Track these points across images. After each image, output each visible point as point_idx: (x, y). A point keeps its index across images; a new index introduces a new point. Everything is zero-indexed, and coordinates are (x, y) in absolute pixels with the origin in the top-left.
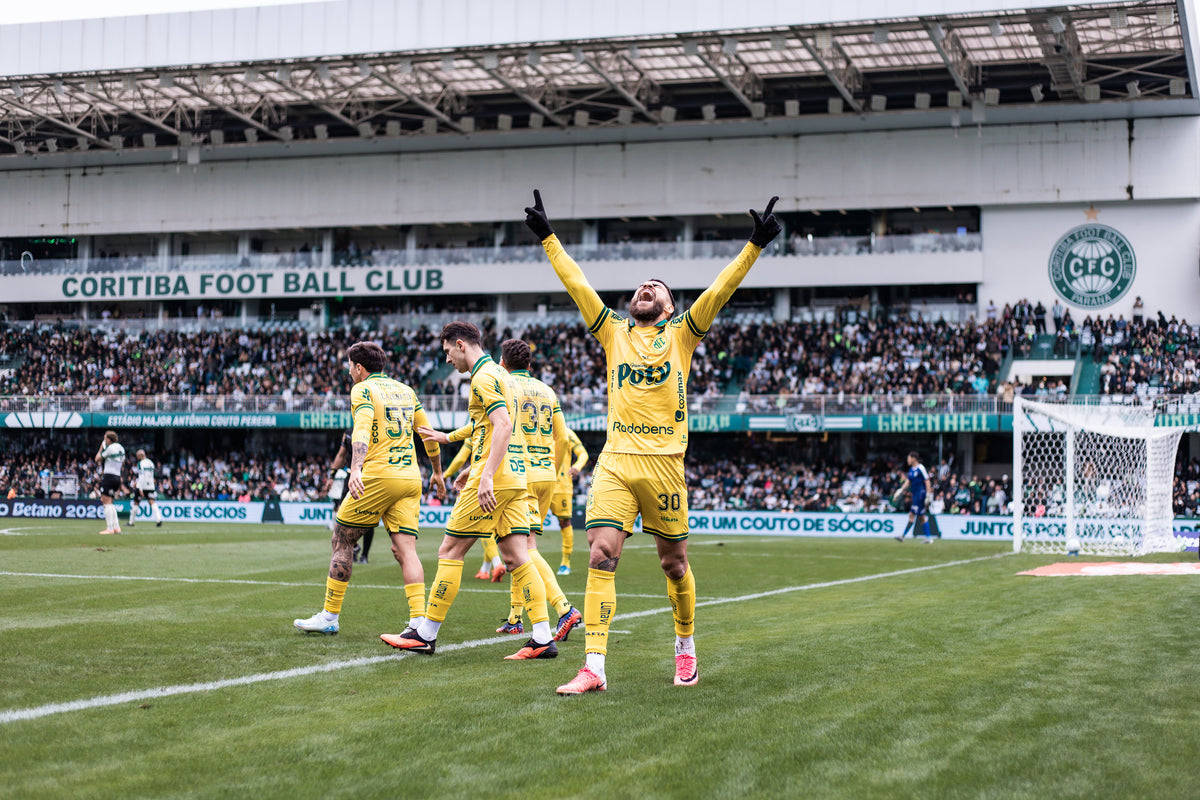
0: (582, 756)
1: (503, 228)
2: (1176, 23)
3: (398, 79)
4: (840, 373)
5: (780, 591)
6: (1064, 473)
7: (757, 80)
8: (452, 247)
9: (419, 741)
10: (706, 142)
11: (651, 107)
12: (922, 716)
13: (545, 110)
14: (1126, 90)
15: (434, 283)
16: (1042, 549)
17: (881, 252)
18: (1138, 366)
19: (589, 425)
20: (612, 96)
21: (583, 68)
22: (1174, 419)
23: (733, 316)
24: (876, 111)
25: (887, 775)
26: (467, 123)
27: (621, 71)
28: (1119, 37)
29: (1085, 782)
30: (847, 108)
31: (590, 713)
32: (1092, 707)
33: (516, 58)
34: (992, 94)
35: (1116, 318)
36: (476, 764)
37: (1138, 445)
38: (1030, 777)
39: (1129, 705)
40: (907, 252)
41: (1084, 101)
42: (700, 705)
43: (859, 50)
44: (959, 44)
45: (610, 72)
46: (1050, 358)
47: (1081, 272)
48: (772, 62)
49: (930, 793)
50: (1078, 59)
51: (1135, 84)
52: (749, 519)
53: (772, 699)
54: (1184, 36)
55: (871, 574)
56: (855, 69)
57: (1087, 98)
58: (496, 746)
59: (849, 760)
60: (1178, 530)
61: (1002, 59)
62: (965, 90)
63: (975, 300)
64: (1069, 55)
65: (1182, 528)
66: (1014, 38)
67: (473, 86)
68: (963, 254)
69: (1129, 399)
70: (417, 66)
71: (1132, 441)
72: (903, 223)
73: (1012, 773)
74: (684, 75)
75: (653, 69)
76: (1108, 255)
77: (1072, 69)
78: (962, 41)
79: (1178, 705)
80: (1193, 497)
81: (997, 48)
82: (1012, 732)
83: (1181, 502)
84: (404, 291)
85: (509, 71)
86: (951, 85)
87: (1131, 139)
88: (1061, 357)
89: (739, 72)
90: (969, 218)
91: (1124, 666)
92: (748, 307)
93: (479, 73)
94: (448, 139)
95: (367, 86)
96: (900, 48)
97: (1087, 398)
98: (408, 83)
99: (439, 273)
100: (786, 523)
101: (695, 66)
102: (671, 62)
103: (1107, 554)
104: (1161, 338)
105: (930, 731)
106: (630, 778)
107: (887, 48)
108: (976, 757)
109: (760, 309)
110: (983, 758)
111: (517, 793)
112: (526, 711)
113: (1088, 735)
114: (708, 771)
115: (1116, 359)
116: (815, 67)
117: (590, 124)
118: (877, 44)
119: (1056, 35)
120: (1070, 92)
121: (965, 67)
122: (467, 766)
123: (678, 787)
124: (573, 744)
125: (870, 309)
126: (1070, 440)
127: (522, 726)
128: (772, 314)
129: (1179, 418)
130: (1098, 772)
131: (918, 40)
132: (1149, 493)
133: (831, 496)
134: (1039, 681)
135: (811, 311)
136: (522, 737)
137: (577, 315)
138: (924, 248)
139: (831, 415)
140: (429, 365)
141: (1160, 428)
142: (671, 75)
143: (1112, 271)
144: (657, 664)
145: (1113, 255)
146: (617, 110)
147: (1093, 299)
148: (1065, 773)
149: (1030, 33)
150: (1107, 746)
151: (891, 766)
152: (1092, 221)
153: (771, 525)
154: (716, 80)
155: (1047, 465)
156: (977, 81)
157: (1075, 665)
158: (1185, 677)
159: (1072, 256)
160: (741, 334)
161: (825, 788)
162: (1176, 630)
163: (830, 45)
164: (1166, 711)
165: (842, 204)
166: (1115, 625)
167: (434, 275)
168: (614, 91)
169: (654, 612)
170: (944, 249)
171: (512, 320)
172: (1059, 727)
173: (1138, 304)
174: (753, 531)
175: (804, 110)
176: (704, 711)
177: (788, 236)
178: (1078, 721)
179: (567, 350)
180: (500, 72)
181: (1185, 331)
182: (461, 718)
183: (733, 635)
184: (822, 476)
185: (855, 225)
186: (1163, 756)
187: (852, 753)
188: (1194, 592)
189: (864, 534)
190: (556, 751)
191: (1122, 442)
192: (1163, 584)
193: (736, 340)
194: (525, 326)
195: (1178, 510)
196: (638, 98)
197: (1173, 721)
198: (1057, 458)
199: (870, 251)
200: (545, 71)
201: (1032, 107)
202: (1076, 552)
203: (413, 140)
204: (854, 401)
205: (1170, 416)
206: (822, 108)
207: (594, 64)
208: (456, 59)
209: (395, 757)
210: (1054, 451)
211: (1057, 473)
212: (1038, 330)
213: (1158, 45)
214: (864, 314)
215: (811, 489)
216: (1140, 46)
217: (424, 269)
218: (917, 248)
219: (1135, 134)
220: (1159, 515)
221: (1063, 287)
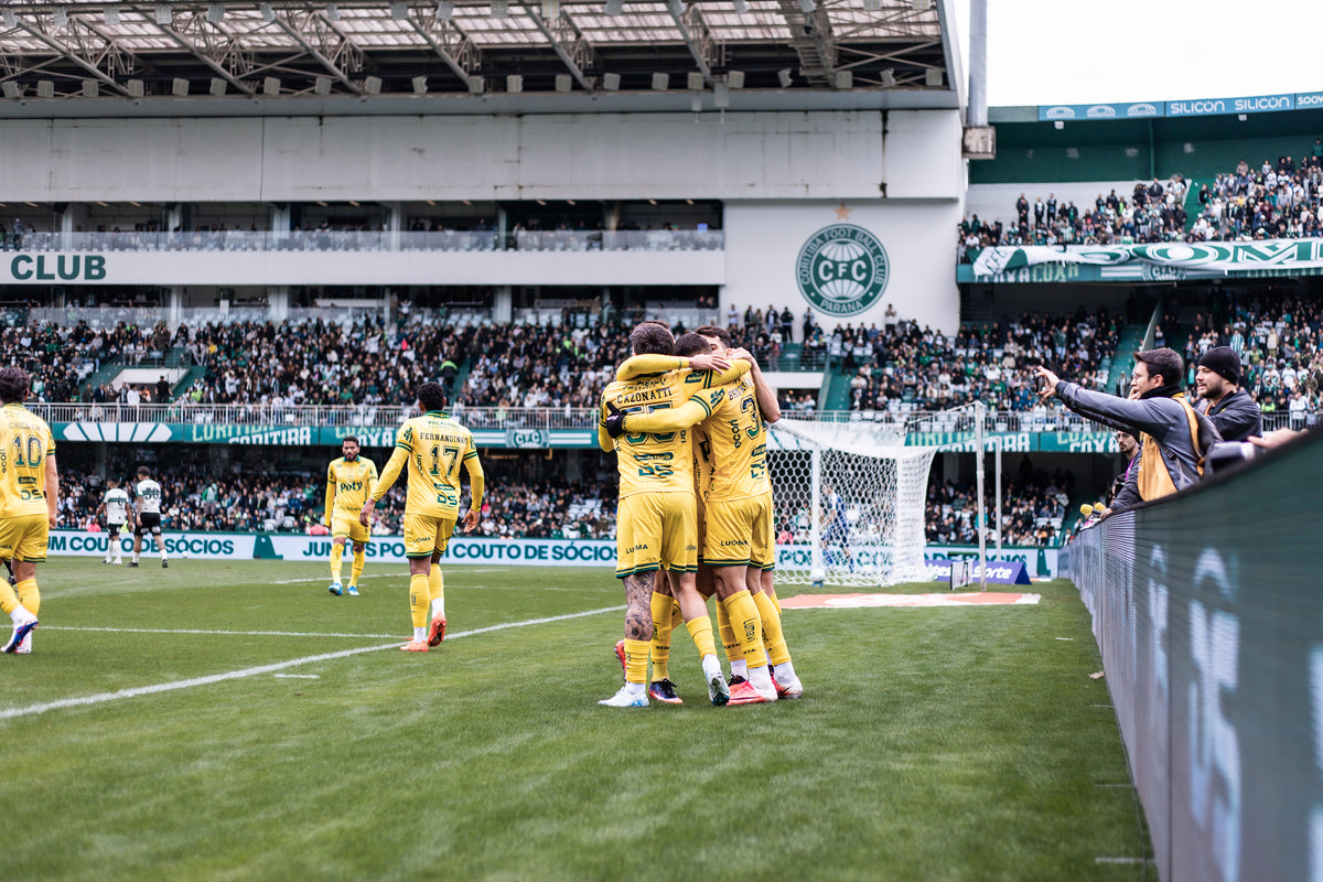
0: (252, 820)
1: (178, 209)
2: (933, 8)
3: (52, 31)
4: (567, 383)
5: (492, 628)
6: (809, 495)
7: (474, 50)
8: (117, 230)
9: (58, 808)
10: (417, 119)
11: (353, 76)
12: (642, 766)
13: (230, 75)
14: (879, 78)
15: (95, 272)
16: (785, 579)
17: (614, 249)
18: (890, 380)
19: (279, 438)
20: (308, 61)
21: (274, 28)
22: (927, 437)
23: (447, 317)
24: (608, 90)
25: (599, 834)
26: (135, 87)
27: (318, 34)
28: (873, 20)
29: (815, 836)
30: (576, 86)
31: (264, 770)
32: (828, 754)
33: (194, 14)
34: (737, 77)
35: (868, 327)
36: (124, 833)
37: (888, 465)
38: (755, 831)
39: (867, 750)
40: (642, 249)
41: (835, 89)
42: (393, 758)
43: (590, 22)
44: (700, 19)
45: (304, 34)
46: (797, 370)
47: (831, 275)
48: (491, 31)
49: (646, 852)
50: (829, 42)
51: (890, 72)
52: (463, 547)
53: (476, 751)
54: (940, 22)
55: (596, 608)
56: (586, 42)
57: (839, 86)
58: (150, 812)
59: (559, 818)
60: (931, 558)
61: (748, 39)
62: (707, 71)
63: (716, 305)
64: (820, 37)
65: (935, 556)
66: (760, 16)
67: (142, 44)
68: (703, 252)
69: (881, 415)
70: (74, 17)
71: (882, 461)
72: (637, 216)
73: (736, 828)
74: (391, 41)
75: (356, 33)
76: (860, 258)
77: (823, 52)
78: (704, 16)
79: (918, 749)
80: (946, 522)
81: (742, 26)
82: (740, 783)
83: (934, 528)
84: (58, 280)
85: (186, 28)
86: (692, 65)
87: (885, 132)
88: (809, 369)
89: (455, 40)
90: (710, 213)
91: (864, 707)
92: (465, 307)
93: (150, 29)
94: (112, 104)
95: (14, 38)
96: (636, 21)
97: (836, 413)
98: (63, 37)
99: (102, 261)
100: (504, 550)
101: (404, 32)
102: (377, 26)
103: (854, 584)
104: (915, 350)
105: (650, 783)
106: (306, 845)
107: (622, 21)
108: (698, 812)
109: (478, 309)
110: (706, 812)
111: (172, 866)
112: (188, 771)
113: (820, 784)
114: (397, 834)
115: (867, 371)
116: (540, 38)
117: (281, 92)
118: (611, 16)
119: (805, 15)
120: (819, 78)
121: (707, 46)
122: (114, 836)
123: (361, 854)
124: (241, 807)
125: (600, 312)
126: (816, 459)
127: (183, 787)
128: (490, 316)
129: (932, 437)
130: (829, 825)
131: (654, 13)
132: (899, 518)
133: (556, 520)
134: (773, 725)
135: (536, 313)
136: (182, 800)
137: (265, 313)
138: (661, 246)
139: (557, 430)
140: (88, 368)
141: (913, 447)
142: (376, 40)
143: (864, 276)
144: (347, 714)
145: (865, 258)
146: (314, 79)
147: (843, 305)
148: (792, 827)
149: (778, 12)
150: (841, 795)
151: (605, 823)
152: (843, 221)
153: (488, 553)
154: (429, 48)
155: (791, 487)
156: (720, 61)
157: (812, 707)
158: (927, 718)
159: (821, 258)
160: (455, 337)
161: (531, 850)
162: (922, 668)
163: (558, 15)
164: (906, 756)
165: (570, 194)
166: (857, 663)
167: (95, 263)
168: (310, 56)
169: (347, 653)
170: (683, 246)
171: (190, 316)
172: (790, 775)
173: (890, 313)
174: (467, 560)
175: (528, 86)
176: (397, 766)
177: (510, 228)
178: (811, 768)
179: (255, 353)
180: (175, 29)
181: (940, 342)
182: (111, 779)
183: (436, 678)
184: (546, 498)
185: (586, 217)
186: (899, 806)
187: (562, 811)
188: (943, 625)
189: (592, 563)
190: (223, 814)
191: (871, 461)
192: (911, 617)
193: (450, 344)
194: (204, 323)
195: (931, 536)
196: (338, 65)
197: (912, 766)
198: (802, 480)
199: (601, 248)
200: (229, 30)
201: (780, 92)
202: (820, 582)
203: (69, 103)
204: (582, 414)
205: (923, 434)
206: (549, 86)
207: (286, 24)
208: (122, 12)
209: (27, 828)
210: (798, 472)
211: (802, 496)
212: (784, 339)
213: (914, 30)
214: (594, 318)
215: (533, 514)
216: (895, 30)
217: (83, 254)
218: (654, 245)
219: (889, 128)
220: (909, 539)
221: (812, 291)
